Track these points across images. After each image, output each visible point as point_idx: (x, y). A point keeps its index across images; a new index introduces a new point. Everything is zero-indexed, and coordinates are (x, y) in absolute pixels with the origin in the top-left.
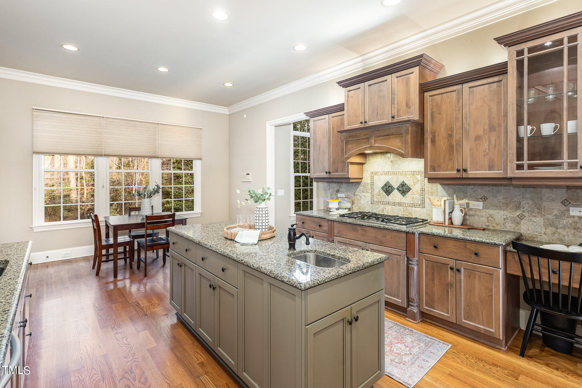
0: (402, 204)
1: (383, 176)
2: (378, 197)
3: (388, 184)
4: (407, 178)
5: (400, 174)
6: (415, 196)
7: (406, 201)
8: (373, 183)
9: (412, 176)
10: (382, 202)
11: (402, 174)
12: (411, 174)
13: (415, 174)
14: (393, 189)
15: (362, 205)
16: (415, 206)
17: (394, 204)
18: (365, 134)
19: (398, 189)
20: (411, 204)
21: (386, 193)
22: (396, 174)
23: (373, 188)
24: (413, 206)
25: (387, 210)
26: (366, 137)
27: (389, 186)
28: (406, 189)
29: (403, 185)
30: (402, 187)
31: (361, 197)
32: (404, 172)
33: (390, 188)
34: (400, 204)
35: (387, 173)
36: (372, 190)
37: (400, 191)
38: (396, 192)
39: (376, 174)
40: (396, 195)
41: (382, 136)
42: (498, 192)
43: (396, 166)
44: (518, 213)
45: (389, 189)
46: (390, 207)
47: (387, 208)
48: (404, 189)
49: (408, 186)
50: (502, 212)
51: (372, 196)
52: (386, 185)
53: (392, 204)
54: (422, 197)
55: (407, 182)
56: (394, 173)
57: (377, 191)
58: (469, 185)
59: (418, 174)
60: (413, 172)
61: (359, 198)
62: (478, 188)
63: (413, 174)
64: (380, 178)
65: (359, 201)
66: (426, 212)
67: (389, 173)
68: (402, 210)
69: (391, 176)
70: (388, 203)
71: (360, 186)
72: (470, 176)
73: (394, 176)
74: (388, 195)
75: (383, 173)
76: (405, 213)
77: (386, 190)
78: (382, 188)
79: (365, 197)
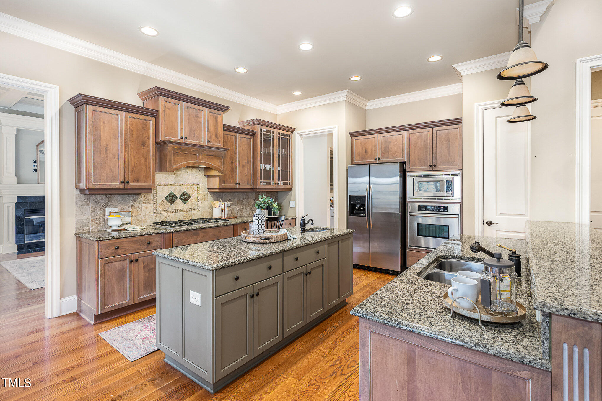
0: (184, 210)
1: (167, 186)
2: (161, 206)
3: (171, 194)
4: (188, 189)
5: (182, 185)
6: (193, 202)
7: (187, 207)
8: (156, 194)
9: (191, 187)
10: (165, 211)
11: (184, 185)
12: (191, 185)
13: (194, 185)
14: (176, 198)
15: (143, 217)
16: (194, 210)
17: (177, 211)
18: (194, 150)
19: (180, 198)
20: (191, 209)
21: (169, 202)
22: (178, 185)
23: (156, 199)
24: (192, 210)
25: (170, 217)
26: (195, 153)
27: (173, 196)
28: (187, 197)
29: (185, 194)
30: (184, 196)
31: (141, 209)
32: (185, 184)
33: (173, 197)
34: (181, 210)
35: (171, 184)
36: (155, 201)
37: (182, 199)
38: (178, 201)
39: (159, 185)
40: (179, 204)
41: (207, 155)
42: (235, 196)
43: (179, 178)
44: (242, 206)
45: (173, 199)
46: (173, 214)
47: (170, 216)
48: (185, 198)
49: (188, 195)
50: (237, 207)
51: (154, 207)
52: (169, 195)
53: (175, 212)
54: (198, 202)
55: (188, 192)
56: (176, 184)
57: (161, 201)
58: (238, 192)
59: (195, 185)
60: (192, 184)
61: (139, 210)
62: (227, 194)
63: (192, 185)
64: (164, 189)
65: (139, 213)
66: (201, 213)
67: (173, 184)
68: (184, 215)
69: (174, 187)
70: (172, 211)
71: (141, 197)
72: (241, 187)
73: (177, 186)
74: (171, 204)
75: (167, 184)
76: (186, 217)
77: (170, 200)
78: (166, 198)
79: (147, 208)
